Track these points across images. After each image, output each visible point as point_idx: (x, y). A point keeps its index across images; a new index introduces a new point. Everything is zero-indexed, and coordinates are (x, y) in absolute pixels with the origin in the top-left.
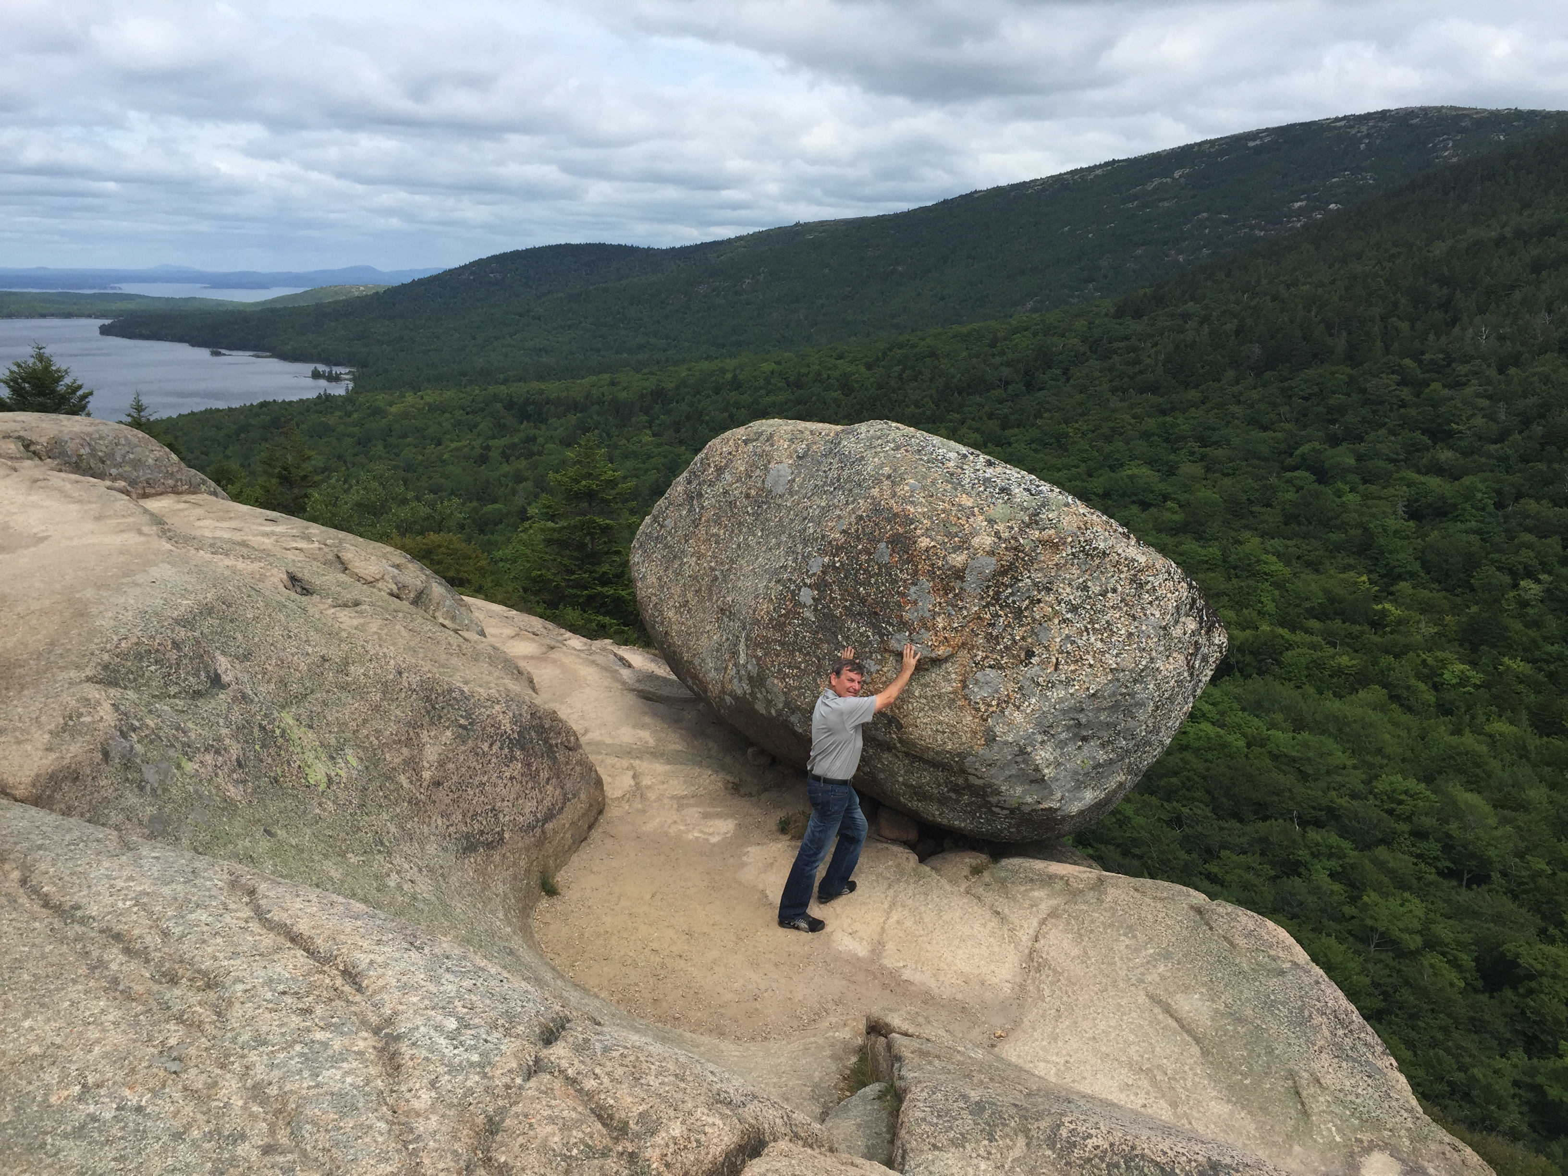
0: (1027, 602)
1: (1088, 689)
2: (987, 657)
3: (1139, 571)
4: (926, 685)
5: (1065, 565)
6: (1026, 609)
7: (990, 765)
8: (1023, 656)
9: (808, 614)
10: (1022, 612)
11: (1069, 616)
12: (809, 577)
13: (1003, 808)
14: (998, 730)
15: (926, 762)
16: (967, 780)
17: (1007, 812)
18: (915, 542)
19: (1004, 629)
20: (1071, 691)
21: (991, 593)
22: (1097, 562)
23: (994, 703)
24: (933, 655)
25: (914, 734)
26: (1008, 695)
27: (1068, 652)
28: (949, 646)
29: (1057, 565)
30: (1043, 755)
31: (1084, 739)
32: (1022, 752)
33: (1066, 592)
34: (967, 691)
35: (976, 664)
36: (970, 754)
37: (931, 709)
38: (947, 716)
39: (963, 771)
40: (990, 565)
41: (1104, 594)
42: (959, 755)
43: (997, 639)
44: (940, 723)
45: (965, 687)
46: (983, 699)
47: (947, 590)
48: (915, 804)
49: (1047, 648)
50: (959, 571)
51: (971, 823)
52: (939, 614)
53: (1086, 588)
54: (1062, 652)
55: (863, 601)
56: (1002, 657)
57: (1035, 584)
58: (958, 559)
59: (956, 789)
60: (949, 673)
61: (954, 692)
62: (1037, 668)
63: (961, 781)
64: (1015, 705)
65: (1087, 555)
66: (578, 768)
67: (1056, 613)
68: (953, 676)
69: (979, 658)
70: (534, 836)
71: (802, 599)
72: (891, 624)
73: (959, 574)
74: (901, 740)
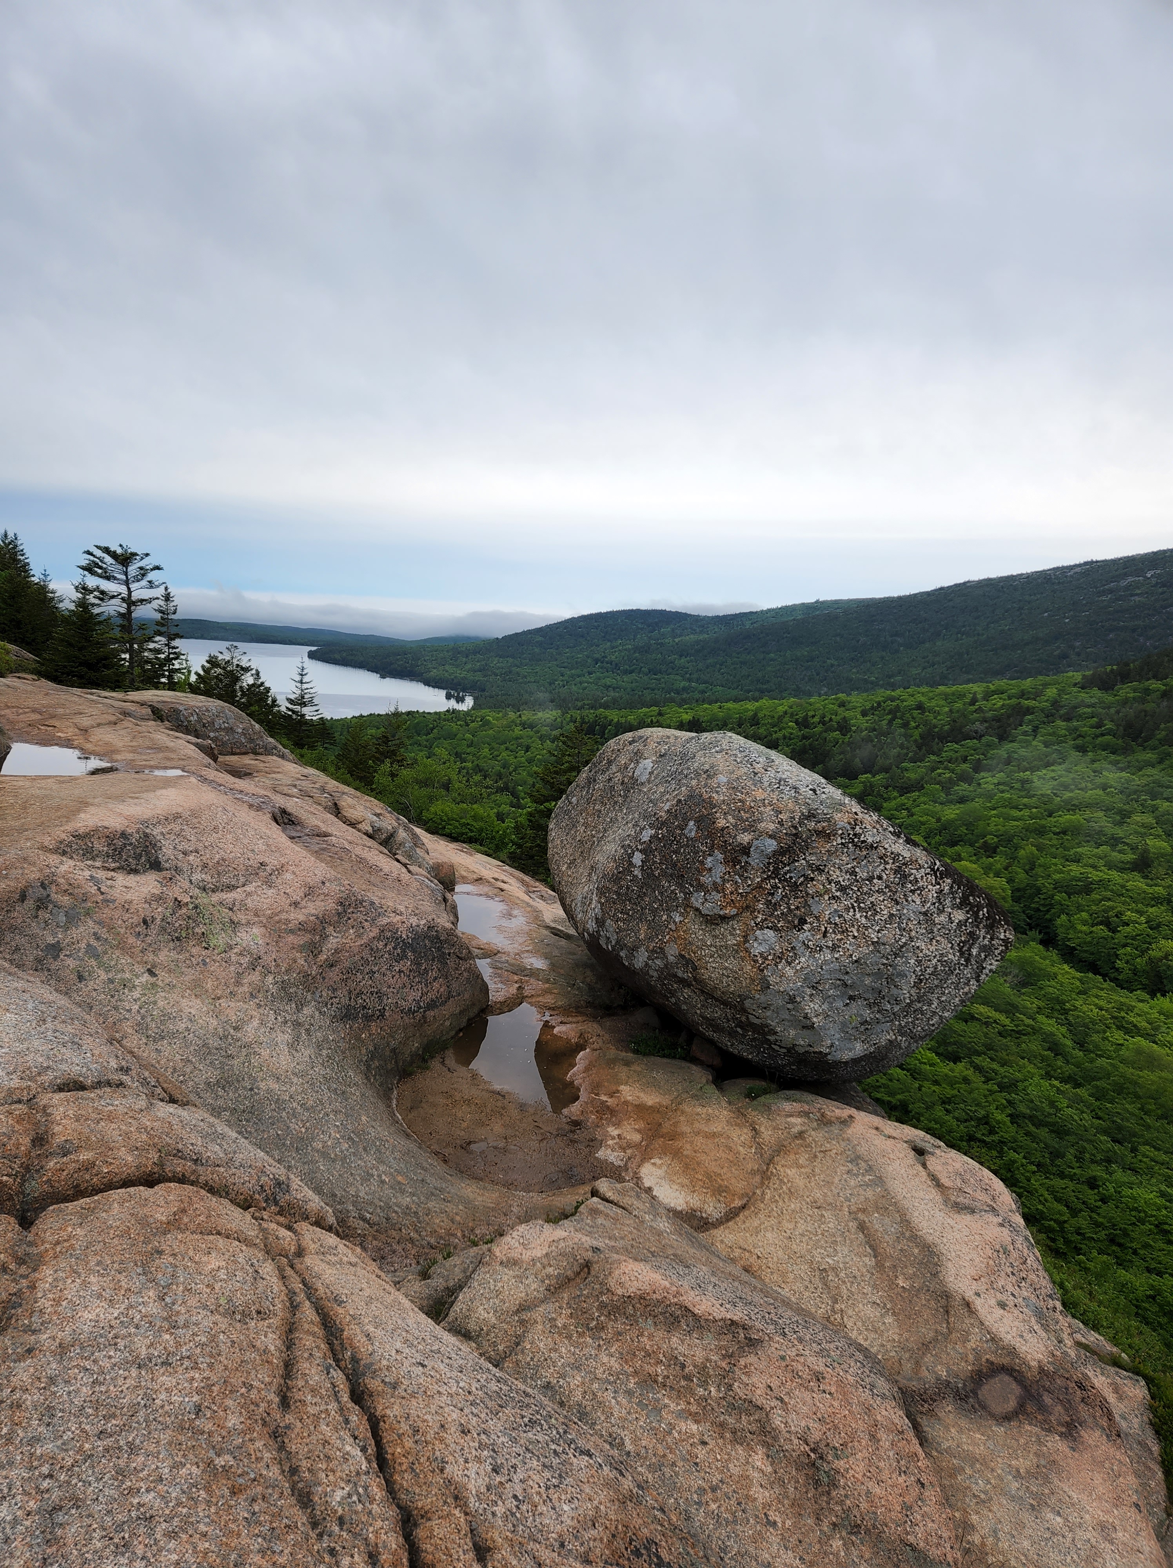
0: (802, 879)
1: (851, 955)
2: (766, 919)
3: (904, 864)
4: (716, 937)
5: (835, 852)
6: (801, 884)
7: (765, 1008)
8: (796, 922)
9: (637, 872)
10: (798, 886)
11: (838, 894)
12: (642, 844)
13: (781, 1047)
14: (772, 980)
15: (717, 1000)
16: (748, 1018)
17: (785, 1051)
18: (714, 823)
19: (781, 899)
20: (836, 956)
21: (771, 869)
22: (865, 853)
23: (770, 958)
24: (721, 913)
25: (705, 974)
26: (782, 952)
27: (835, 924)
28: (735, 907)
29: (828, 851)
30: (813, 1007)
31: (851, 998)
32: (792, 1000)
33: (836, 874)
34: (747, 945)
35: (757, 924)
36: (748, 997)
37: (719, 956)
38: (731, 963)
39: (744, 1011)
40: (771, 845)
41: (870, 879)
42: (740, 996)
43: (776, 906)
44: (726, 968)
45: (746, 941)
46: (761, 954)
47: (735, 861)
48: (710, 1034)
49: (817, 918)
50: (744, 847)
51: (757, 1056)
52: (728, 881)
53: (853, 873)
54: (831, 923)
55: (674, 865)
56: (779, 921)
57: (810, 866)
58: (745, 838)
59: (740, 1024)
60: (734, 929)
61: (738, 945)
62: (807, 933)
63: (744, 1019)
64: (787, 962)
65: (856, 846)
66: (465, 974)
67: (827, 891)
68: (738, 932)
69: (759, 920)
70: (414, 1018)
71: (634, 861)
72: (692, 885)
73: (745, 850)
74: (695, 979)
